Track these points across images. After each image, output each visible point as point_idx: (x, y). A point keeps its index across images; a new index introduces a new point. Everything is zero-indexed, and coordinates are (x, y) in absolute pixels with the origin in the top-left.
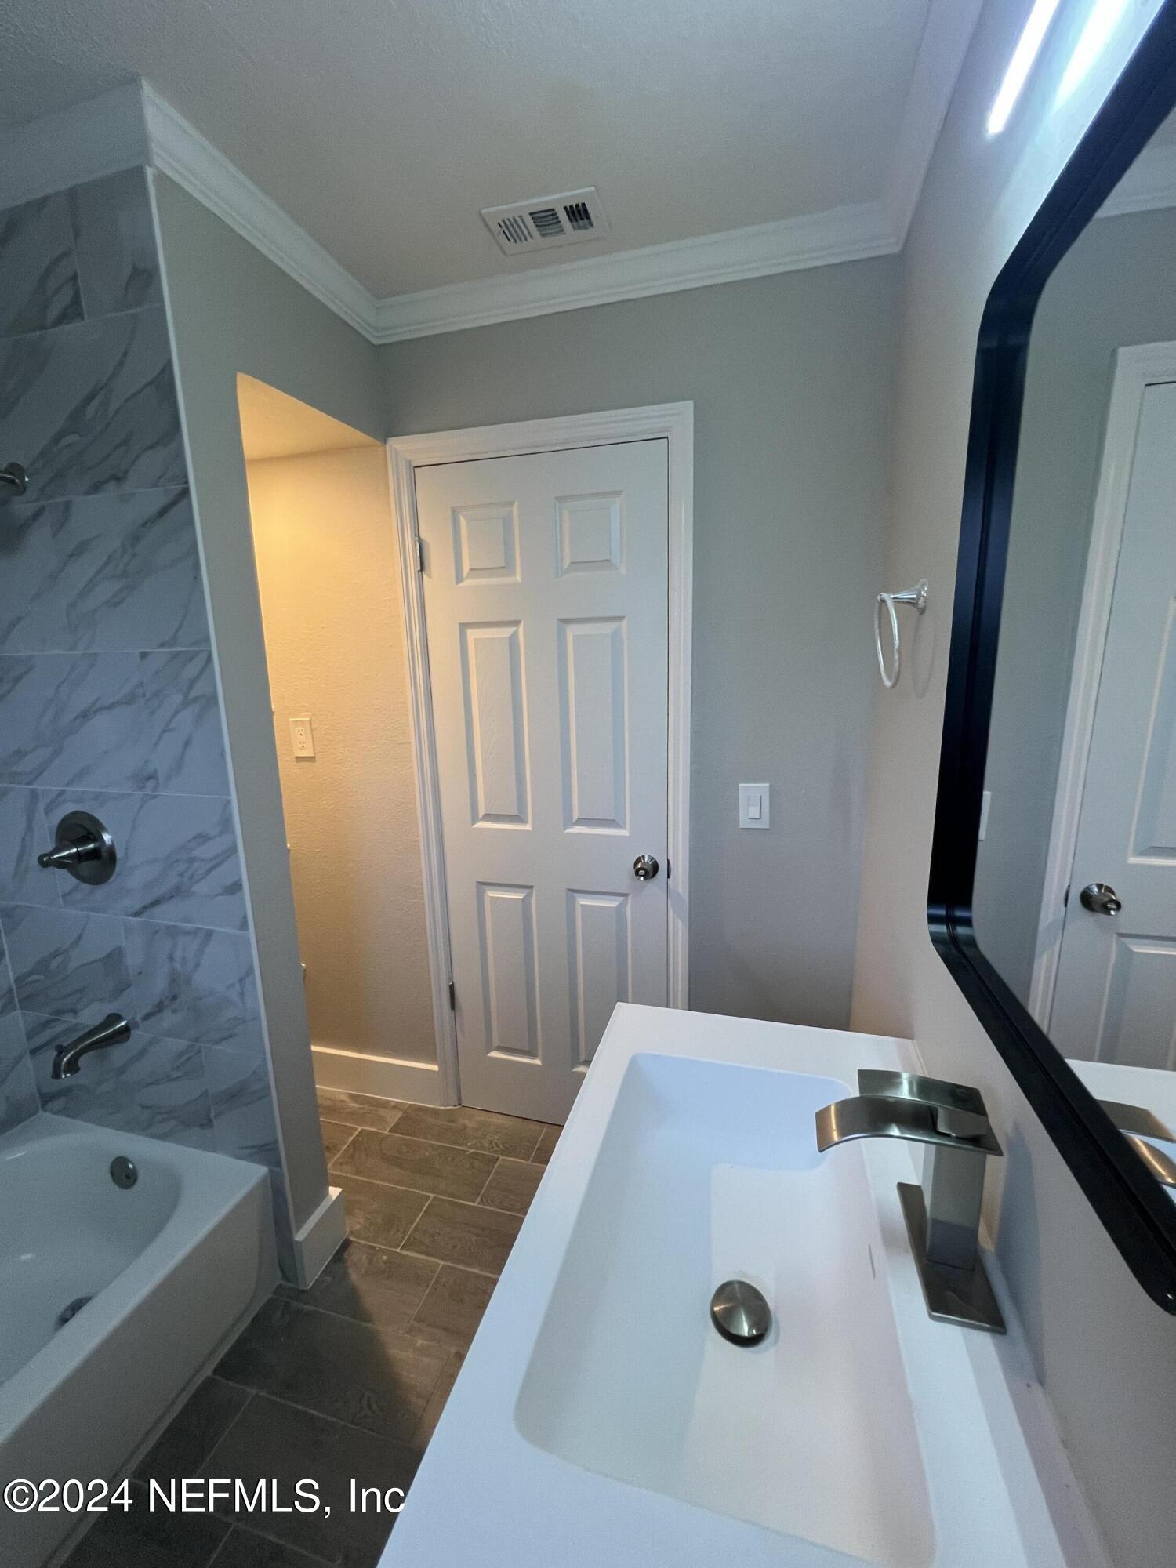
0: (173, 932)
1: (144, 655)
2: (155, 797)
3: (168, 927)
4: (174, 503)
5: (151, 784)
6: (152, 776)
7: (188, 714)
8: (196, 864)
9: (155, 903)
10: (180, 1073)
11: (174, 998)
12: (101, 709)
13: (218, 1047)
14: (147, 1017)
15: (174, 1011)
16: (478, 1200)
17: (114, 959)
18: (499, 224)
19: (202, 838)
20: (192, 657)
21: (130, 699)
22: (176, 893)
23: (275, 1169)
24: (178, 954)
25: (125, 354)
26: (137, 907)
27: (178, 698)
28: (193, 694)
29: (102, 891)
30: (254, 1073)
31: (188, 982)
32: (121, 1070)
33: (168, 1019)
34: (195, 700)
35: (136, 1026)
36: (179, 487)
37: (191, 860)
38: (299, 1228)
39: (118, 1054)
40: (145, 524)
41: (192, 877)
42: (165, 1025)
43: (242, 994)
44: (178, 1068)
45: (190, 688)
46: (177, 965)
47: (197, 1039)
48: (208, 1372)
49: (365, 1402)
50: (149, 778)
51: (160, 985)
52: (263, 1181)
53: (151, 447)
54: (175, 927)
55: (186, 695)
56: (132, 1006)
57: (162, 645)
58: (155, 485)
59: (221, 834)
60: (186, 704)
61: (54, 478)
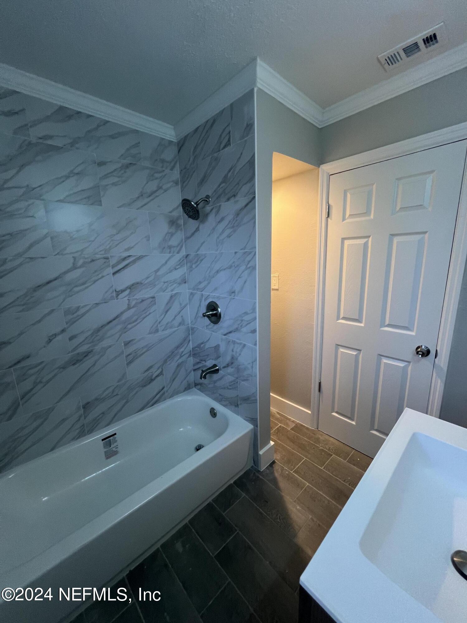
0: (234, 342)
1: (236, 253)
2: (234, 299)
3: (233, 341)
4: (250, 202)
5: (233, 294)
6: (234, 292)
7: (246, 272)
9: (230, 332)
10: (231, 388)
11: (232, 363)
12: (222, 270)
13: (243, 382)
14: (224, 367)
15: (232, 368)
16: (323, 467)
17: (217, 347)
18: (386, 60)
19: (246, 313)
20: (250, 253)
21: (230, 267)
22: (237, 330)
23: (256, 428)
24: (235, 350)
25: (241, 154)
26: (225, 333)
27: (243, 267)
28: (249, 266)
29: (216, 326)
30: (253, 394)
31: (237, 359)
32: (215, 382)
33: (230, 370)
34: (249, 267)
35: (221, 370)
36: (253, 196)
37: (242, 321)
38: (261, 450)
39: (215, 377)
40: (241, 210)
41: (241, 326)
42: (229, 371)
43: (252, 367)
44: (230, 386)
45: (248, 264)
46: (234, 353)
47: (237, 378)
48: (232, 482)
49: (278, 516)
50: (233, 293)
51: (228, 359)
52: (252, 430)
53: (245, 184)
54: (235, 341)
55: (247, 266)
56: (221, 363)
57: (241, 249)
58: (245, 196)
59: (252, 313)
60: (246, 269)
61: (217, 198)
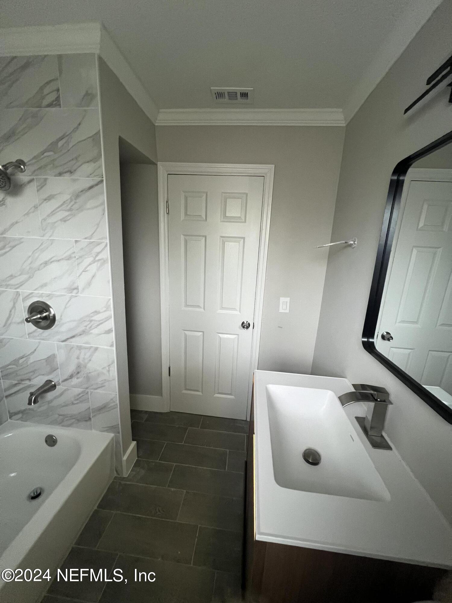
0: (80, 348)
1: (76, 241)
2: (76, 296)
3: (77, 346)
4: (97, 185)
5: (75, 291)
6: (77, 288)
7: (94, 267)
8: (92, 323)
9: (73, 337)
10: (78, 401)
11: (78, 373)
12: (53, 261)
13: (95, 391)
14: (63, 381)
15: (78, 378)
16: (183, 442)
17: (50, 360)
18: (215, 93)
19: (97, 312)
20: (99, 244)
21: (69, 258)
22: (83, 333)
23: (118, 434)
24: (82, 356)
25: (80, 124)
26: (64, 338)
27: (91, 259)
28: (97, 259)
29: (47, 332)
30: (112, 399)
31: (85, 367)
32: (51, 401)
33: (75, 381)
34: (99, 260)
35: (59, 384)
36: (100, 179)
37: (91, 321)
38: (124, 455)
39: (50, 395)
40: (82, 191)
41: (91, 327)
42: (72, 383)
43: (109, 371)
44: (77, 399)
45: (97, 256)
46: (81, 360)
47: (87, 388)
48: (96, 508)
49: (157, 510)
50: (74, 289)
51: (71, 368)
52: (113, 439)
53: (88, 162)
54: (81, 346)
55: (94, 259)
56: (55, 378)
57: (86, 238)
58: (88, 177)
59: (105, 311)
60: (94, 261)
61: (40, 168)
